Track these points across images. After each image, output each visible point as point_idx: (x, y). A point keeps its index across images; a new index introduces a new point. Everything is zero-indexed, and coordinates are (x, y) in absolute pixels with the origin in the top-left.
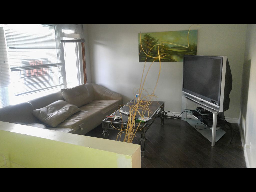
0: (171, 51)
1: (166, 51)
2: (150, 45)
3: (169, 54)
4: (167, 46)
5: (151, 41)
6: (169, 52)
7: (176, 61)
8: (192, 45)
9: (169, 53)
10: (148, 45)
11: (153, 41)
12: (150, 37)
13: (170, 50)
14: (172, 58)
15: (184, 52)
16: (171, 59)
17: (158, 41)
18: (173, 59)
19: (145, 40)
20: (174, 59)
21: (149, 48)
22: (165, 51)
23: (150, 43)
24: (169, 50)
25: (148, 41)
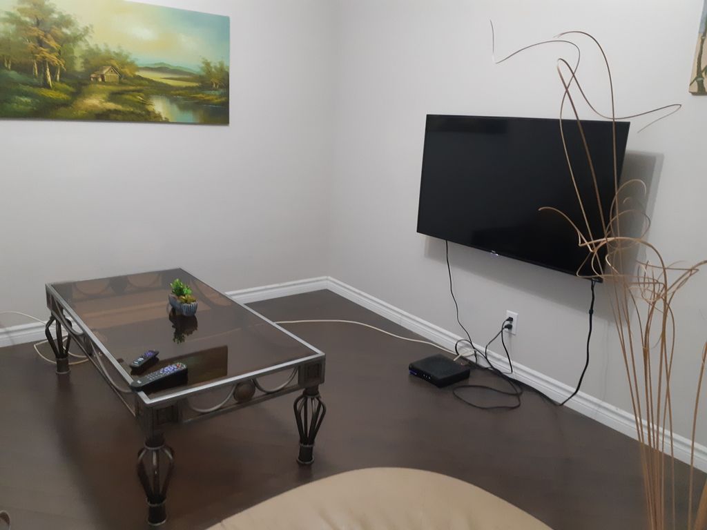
0: (143, 82)
1: (126, 78)
2: (53, 44)
3: (139, 91)
4: (129, 60)
5: (54, 26)
6: (140, 85)
7: (166, 122)
8: (215, 68)
9: (139, 88)
10: (41, 43)
11: (67, 27)
12: (52, 11)
13: (140, 78)
14: (150, 108)
15: (191, 88)
16: (149, 113)
17: (86, 30)
18: (154, 112)
19: (28, 19)
20: (157, 112)
21: (47, 55)
22: (120, 78)
23: (49, 36)
24: (137, 73)
25: (38, 23)
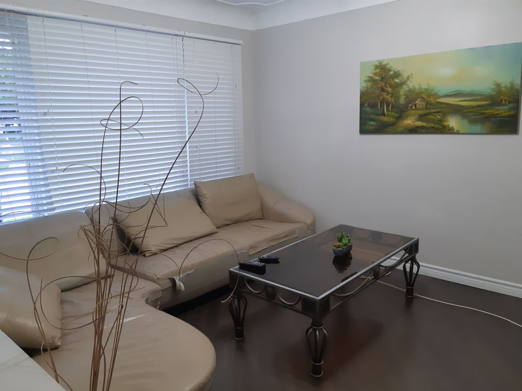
0: (442, 106)
1: (431, 104)
2: (389, 89)
3: (439, 112)
4: (434, 92)
5: (390, 79)
6: (439, 108)
7: (458, 133)
8: (506, 87)
9: (439, 110)
10: (383, 90)
11: (397, 78)
12: (390, 70)
13: (440, 103)
14: (446, 124)
15: (482, 106)
16: (444, 127)
17: (408, 78)
18: (448, 126)
19: (377, 78)
20: (451, 126)
21: (385, 96)
22: (427, 105)
23: (387, 85)
24: (438, 100)
25: (382, 80)
